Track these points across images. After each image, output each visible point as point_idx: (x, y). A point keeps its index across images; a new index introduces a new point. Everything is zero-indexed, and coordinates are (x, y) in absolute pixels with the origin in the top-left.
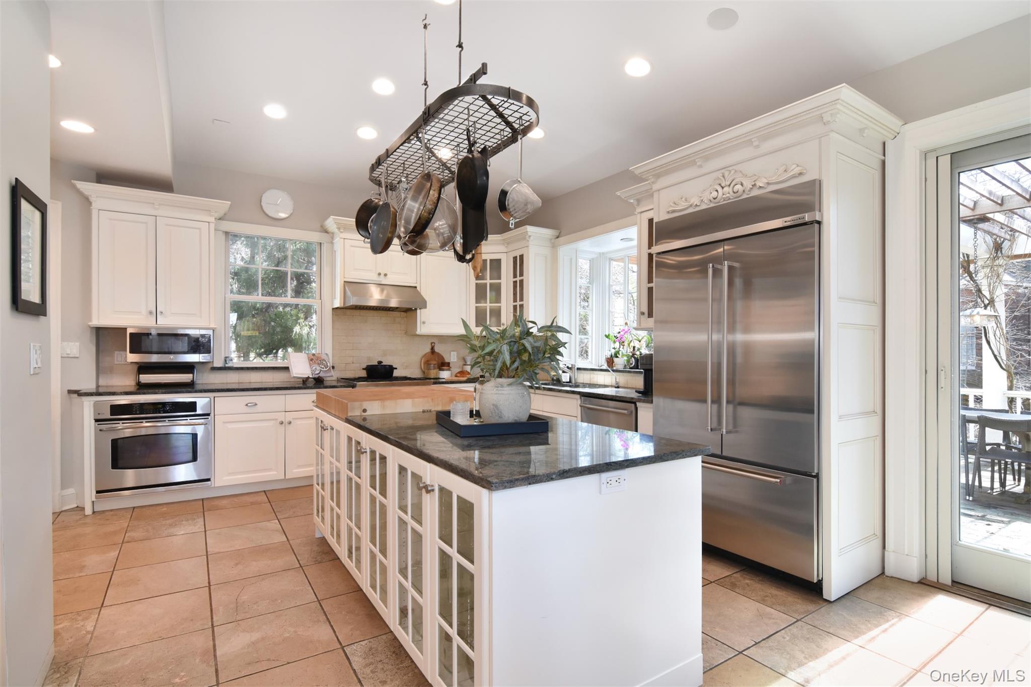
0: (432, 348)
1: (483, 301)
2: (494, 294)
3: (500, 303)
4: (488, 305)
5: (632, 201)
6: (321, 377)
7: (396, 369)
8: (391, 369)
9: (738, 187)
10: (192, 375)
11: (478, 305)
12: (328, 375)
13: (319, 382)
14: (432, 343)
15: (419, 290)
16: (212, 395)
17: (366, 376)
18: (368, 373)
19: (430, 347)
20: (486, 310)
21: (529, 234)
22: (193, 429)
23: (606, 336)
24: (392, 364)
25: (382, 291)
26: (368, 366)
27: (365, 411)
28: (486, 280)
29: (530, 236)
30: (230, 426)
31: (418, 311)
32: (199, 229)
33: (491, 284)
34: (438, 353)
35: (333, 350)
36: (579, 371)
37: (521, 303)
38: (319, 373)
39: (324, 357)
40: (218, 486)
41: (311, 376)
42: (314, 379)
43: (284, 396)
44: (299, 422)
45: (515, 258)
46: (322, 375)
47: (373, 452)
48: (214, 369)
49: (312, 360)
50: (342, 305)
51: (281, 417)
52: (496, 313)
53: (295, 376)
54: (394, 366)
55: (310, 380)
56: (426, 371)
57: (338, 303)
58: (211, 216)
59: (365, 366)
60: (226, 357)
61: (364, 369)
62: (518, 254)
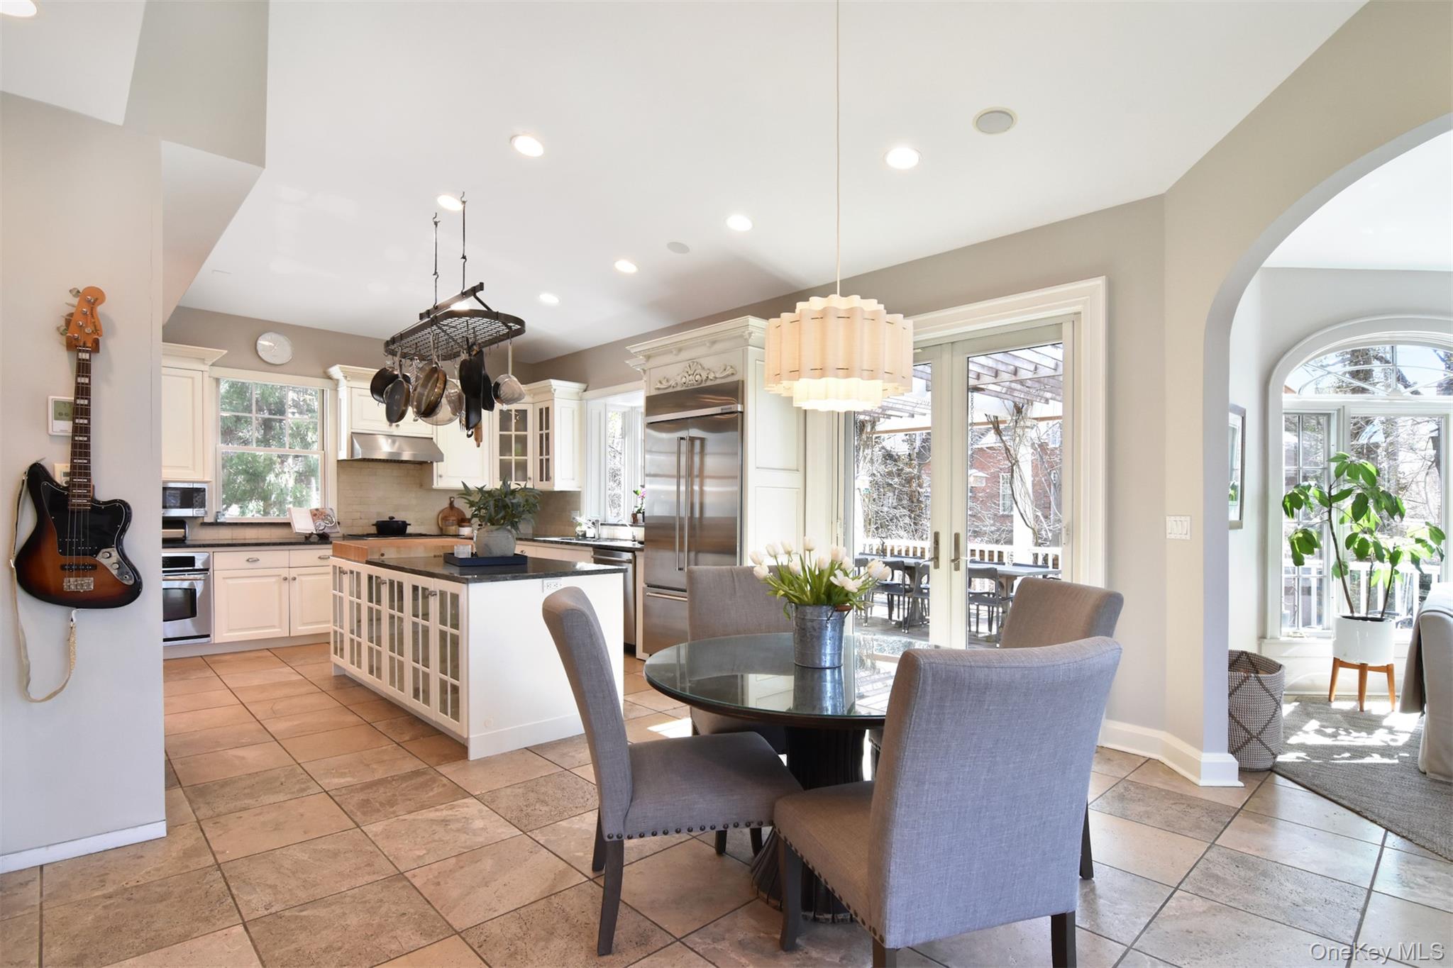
0: (451, 503)
1: (508, 454)
2: (519, 446)
3: (526, 456)
4: (513, 458)
5: (639, 369)
6: (326, 533)
7: (410, 525)
8: (404, 525)
9: (698, 377)
10: (183, 530)
11: (502, 457)
12: (333, 531)
13: (323, 538)
14: (451, 498)
15: (435, 441)
16: (211, 550)
17: (376, 532)
18: (378, 530)
19: (448, 502)
20: (511, 463)
21: (554, 387)
22: (192, 584)
23: (634, 491)
24: (404, 520)
25: (394, 442)
26: (378, 522)
27: (383, 555)
28: (511, 431)
29: (555, 390)
30: (230, 581)
31: (435, 464)
32: (193, 378)
33: (516, 436)
34: (458, 509)
35: (338, 505)
36: (604, 527)
37: (547, 457)
38: (324, 529)
39: (328, 512)
40: (221, 641)
41: (315, 532)
42: (318, 535)
43: (288, 552)
44: (303, 578)
45: (541, 410)
46: (327, 531)
47: (392, 583)
48: (204, 524)
49: (315, 515)
50: (349, 458)
51: (285, 573)
52: (522, 466)
53: (297, 531)
54: (408, 522)
55: (314, 536)
56: (444, 528)
57: (343, 455)
58: (204, 364)
59: (375, 522)
60: (218, 512)
61: (373, 525)
62: (544, 406)
